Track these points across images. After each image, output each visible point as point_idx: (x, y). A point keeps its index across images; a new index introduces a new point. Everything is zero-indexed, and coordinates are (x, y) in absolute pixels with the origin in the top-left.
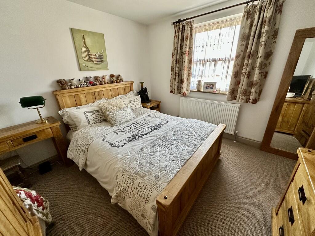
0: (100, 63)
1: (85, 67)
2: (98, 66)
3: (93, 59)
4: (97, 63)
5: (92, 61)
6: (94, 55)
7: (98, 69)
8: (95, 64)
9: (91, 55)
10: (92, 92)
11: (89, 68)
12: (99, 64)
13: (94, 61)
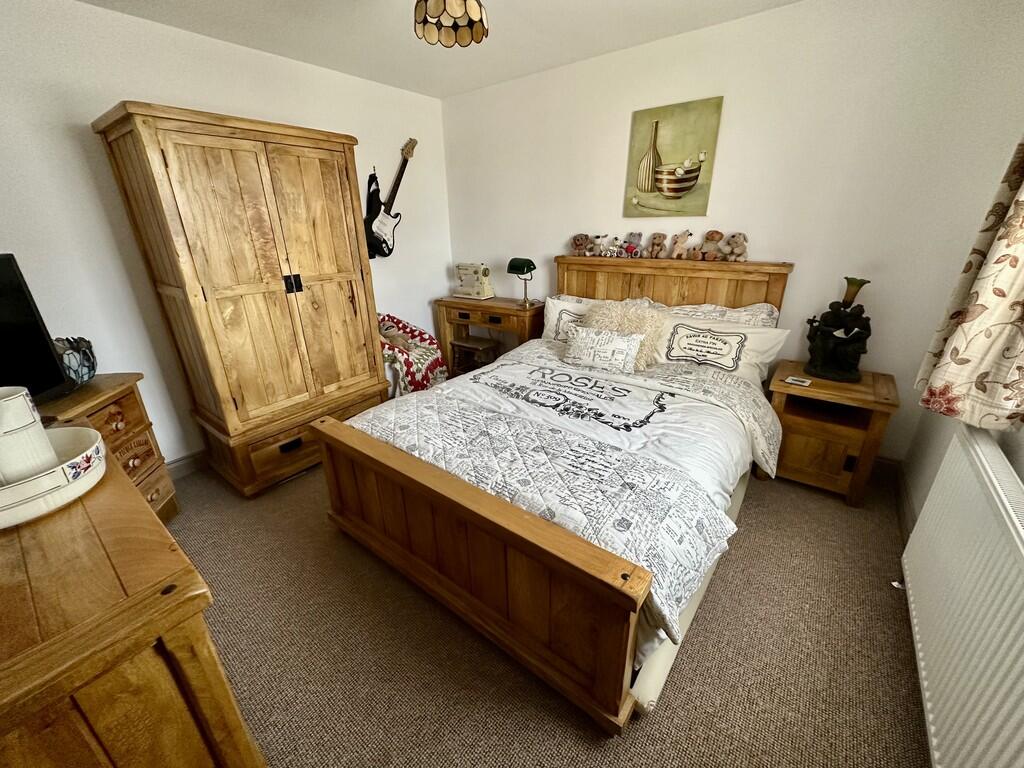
0: (679, 194)
1: (636, 209)
2: (672, 205)
3: (665, 186)
4: (672, 194)
5: (660, 190)
6: (670, 173)
7: (671, 213)
8: (668, 198)
9: (661, 173)
10: (625, 274)
11: (645, 210)
12: (679, 198)
13: (665, 189)
